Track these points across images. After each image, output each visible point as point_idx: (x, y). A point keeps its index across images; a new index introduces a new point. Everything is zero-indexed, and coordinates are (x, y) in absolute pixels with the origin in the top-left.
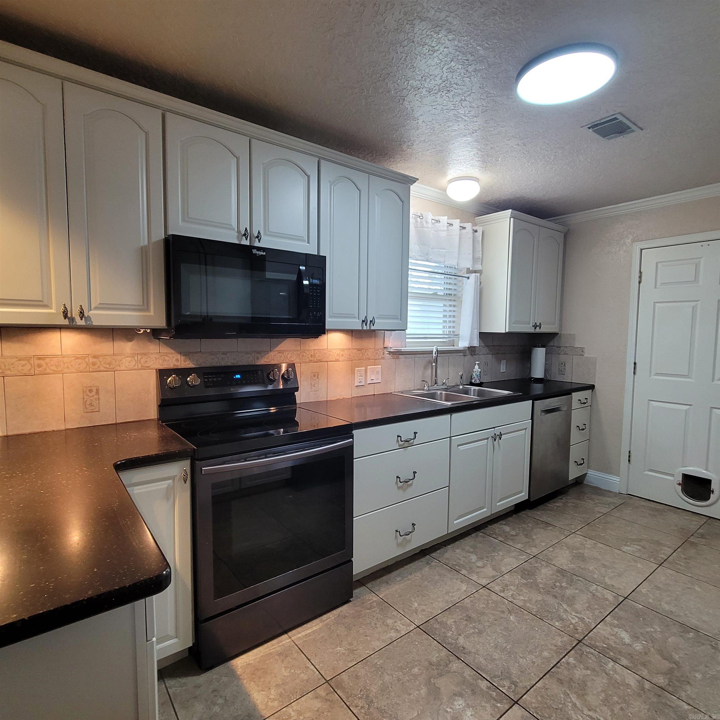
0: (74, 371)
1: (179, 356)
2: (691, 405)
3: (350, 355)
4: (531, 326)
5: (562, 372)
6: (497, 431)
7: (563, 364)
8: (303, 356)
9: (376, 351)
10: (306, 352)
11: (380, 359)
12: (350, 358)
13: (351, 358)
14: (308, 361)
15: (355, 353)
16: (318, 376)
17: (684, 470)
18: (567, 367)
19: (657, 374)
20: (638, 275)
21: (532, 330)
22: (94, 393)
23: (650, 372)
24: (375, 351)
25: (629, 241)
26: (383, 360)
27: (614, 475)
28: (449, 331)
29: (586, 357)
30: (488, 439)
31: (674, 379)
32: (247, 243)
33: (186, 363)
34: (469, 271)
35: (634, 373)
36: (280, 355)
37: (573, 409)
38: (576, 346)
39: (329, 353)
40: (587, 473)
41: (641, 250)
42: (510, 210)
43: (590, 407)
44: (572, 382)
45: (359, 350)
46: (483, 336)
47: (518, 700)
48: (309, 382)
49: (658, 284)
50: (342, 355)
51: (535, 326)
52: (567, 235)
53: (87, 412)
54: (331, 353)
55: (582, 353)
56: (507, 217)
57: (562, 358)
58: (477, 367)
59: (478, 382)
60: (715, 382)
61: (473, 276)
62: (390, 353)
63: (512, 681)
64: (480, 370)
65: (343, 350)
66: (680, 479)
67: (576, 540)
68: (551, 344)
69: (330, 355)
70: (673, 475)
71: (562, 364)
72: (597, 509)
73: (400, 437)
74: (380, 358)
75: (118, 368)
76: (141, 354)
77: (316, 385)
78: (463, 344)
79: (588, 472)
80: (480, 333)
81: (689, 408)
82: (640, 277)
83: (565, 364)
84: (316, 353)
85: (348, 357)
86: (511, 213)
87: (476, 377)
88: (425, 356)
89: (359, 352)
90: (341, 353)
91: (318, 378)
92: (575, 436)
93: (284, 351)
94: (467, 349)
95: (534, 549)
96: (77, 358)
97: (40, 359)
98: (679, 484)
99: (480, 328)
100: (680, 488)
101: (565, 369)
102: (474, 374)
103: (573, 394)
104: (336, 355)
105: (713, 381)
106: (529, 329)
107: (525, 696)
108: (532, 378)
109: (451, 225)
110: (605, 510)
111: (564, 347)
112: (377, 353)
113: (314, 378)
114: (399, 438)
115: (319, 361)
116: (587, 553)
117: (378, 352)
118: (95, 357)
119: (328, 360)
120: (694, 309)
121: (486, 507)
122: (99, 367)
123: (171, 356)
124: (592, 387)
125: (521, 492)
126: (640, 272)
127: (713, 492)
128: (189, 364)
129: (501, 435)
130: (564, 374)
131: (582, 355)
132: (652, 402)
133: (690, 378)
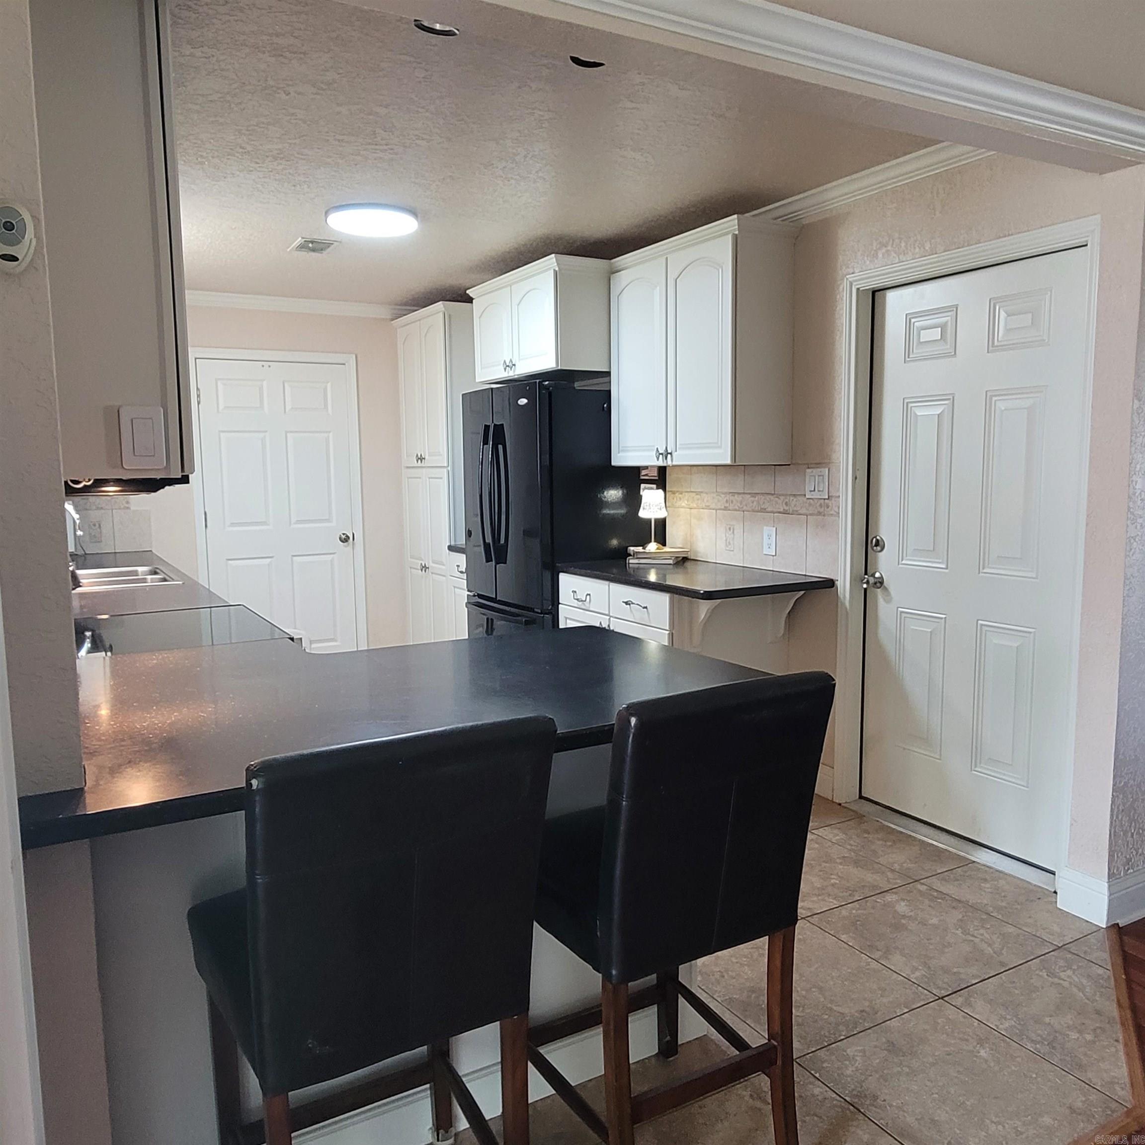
5: (98, 541)
7: (97, 525)
18: (106, 529)
23: (224, 522)
29: (133, 511)
35: (206, 526)
41: (196, 359)
44: (115, 553)
49: (222, 408)
55: (127, 505)
57: (94, 515)
71: (95, 525)
82: (199, 396)
83: (100, 525)
101: (101, 533)
126: (198, 389)
130: (101, 542)
131: (128, 508)
132: (230, 562)
133: (268, 525)
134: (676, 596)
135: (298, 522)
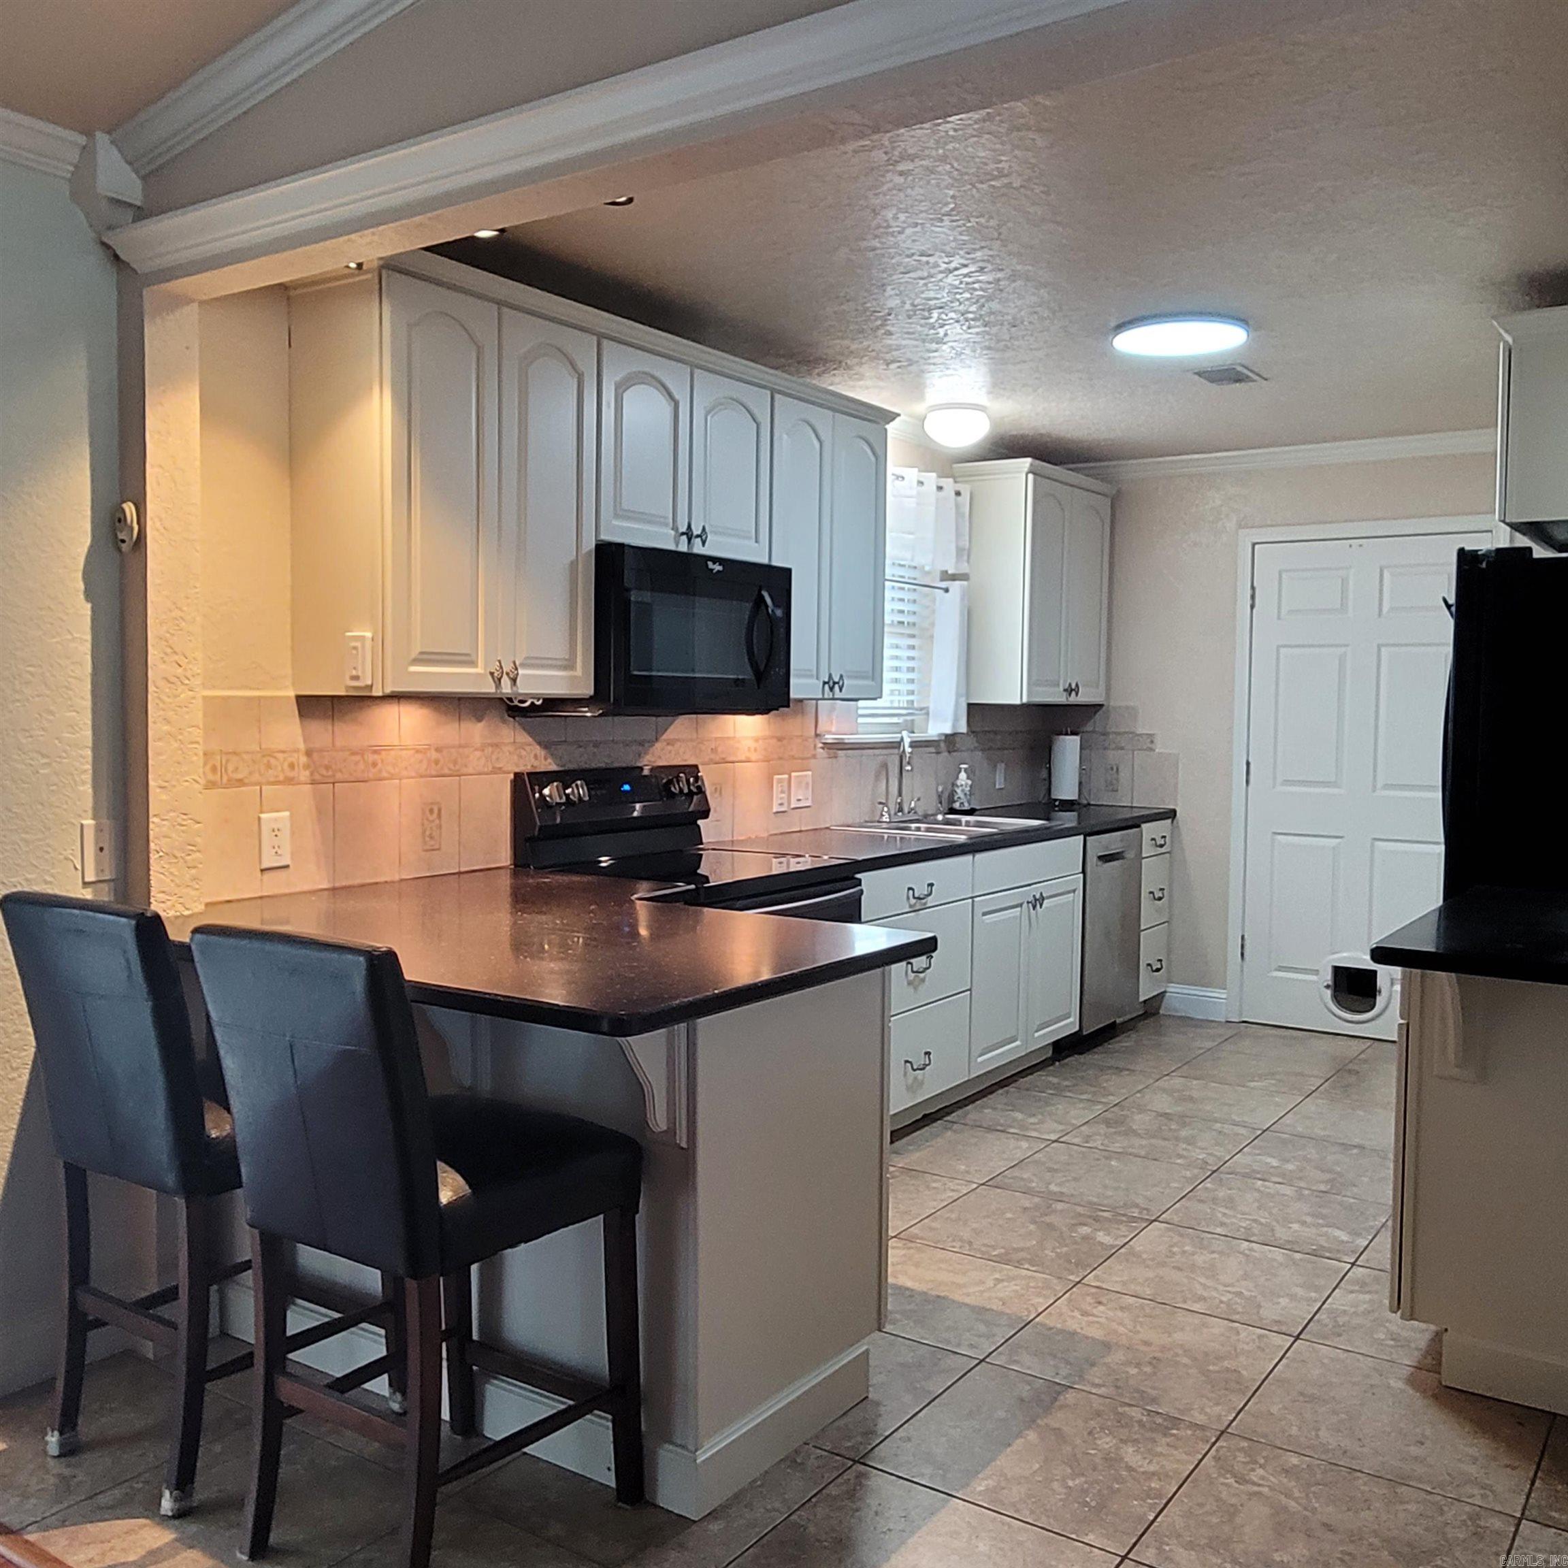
0: (413, 774)
1: (538, 750)
2: (1341, 837)
3: (766, 750)
4: (1061, 689)
5: (1112, 787)
6: (1035, 891)
7: (1115, 770)
8: (701, 751)
10: (704, 743)
11: (808, 758)
12: (767, 754)
13: (769, 756)
14: (707, 760)
15: (774, 746)
17: (1333, 960)
18: (1124, 774)
19: (1287, 782)
20: (1249, 592)
21: (1061, 699)
22: (435, 815)
23: (1275, 778)
25: (1231, 525)
26: (813, 761)
27: (1215, 988)
28: (908, 701)
29: (1159, 753)
30: (1021, 905)
31: (1312, 790)
32: (683, 547)
33: (547, 763)
34: (946, 576)
35: (1247, 782)
36: (669, 748)
37: (1144, 855)
38: (1140, 731)
39: (736, 745)
40: (1165, 992)
41: (1254, 545)
42: (1029, 460)
43: (1167, 855)
44: (1132, 807)
45: (779, 740)
46: (975, 711)
49: (1283, 612)
50: (756, 750)
51: (1069, 691)
52: (1116, 501)
53: (427, 851)
54: (739, 745)
55: (1150, 746)
56: (1021, 472)
57: (1113, 756)
58: (963, 775)
59: (966, 807)
60: (1378, 793)
61: (955, 586)
62: (826, 745)
63: (1142, 1208)
64: (969, 782)
65: (757, 740)
66: (1328, 977)
67: (1177, 1082)
68: (1089, 727)
69: (738, 749)
70: (1316, 972)
71: (1112, 769)
72: (1198, 1044)
73: (913, 889)
74: (809, 755)
75: (464, 770)
76: (492, 745)
77: (718, 809)
78: (938, 727)
79: (1168, 990)
80: (969, 705)
81: (1339, 844)
82: (1253, 597)
83: (1117, 769)
84: (719, 745)
85: (764, 754)
86: (1031, 465)
87: (962, 796)
88: (877, 752)
89: (780, 743)
90: (754, 745)
91: (721, 794)
92: (1148, 913)
93: (678, 740)
94: (943, 738)
95: (1111, 1098)
96: (418, 751)
97: (375, 752)
98: (1328, 987)
99: (968, 695)
100: (1329, 992)
101: (1117, 780)
102: (959, 791)
103: (1144, 826)
104: (746, 748)
105: (1374, 791)
106: (1057, 697)
107: (1163, 1216)
108: (1056, 800)
109: (921, 483)
110: (1209, 1044)
111: (1115, 733)
112: (805, 746)
113: (716, 796)
114: (911, 892)
115: (723, 762)
116: (1195, 1094)
118: (438, 750)
119: (734, 760)
120: (1342, 660)
121: (1020, 1038)
122: (442, 768)
123: (528, 748)
124: (1171, 814)
125: (1067, 1016)
126: (1253, 588)
127: (1380, 992)
128: (550, 764)
129: (1043, 899)
130: (1117, 791)
131: (1152, 750)
132: (1279, 837)
133: (1339, 787)
134: (1417, 972)
135: (1387, 787)
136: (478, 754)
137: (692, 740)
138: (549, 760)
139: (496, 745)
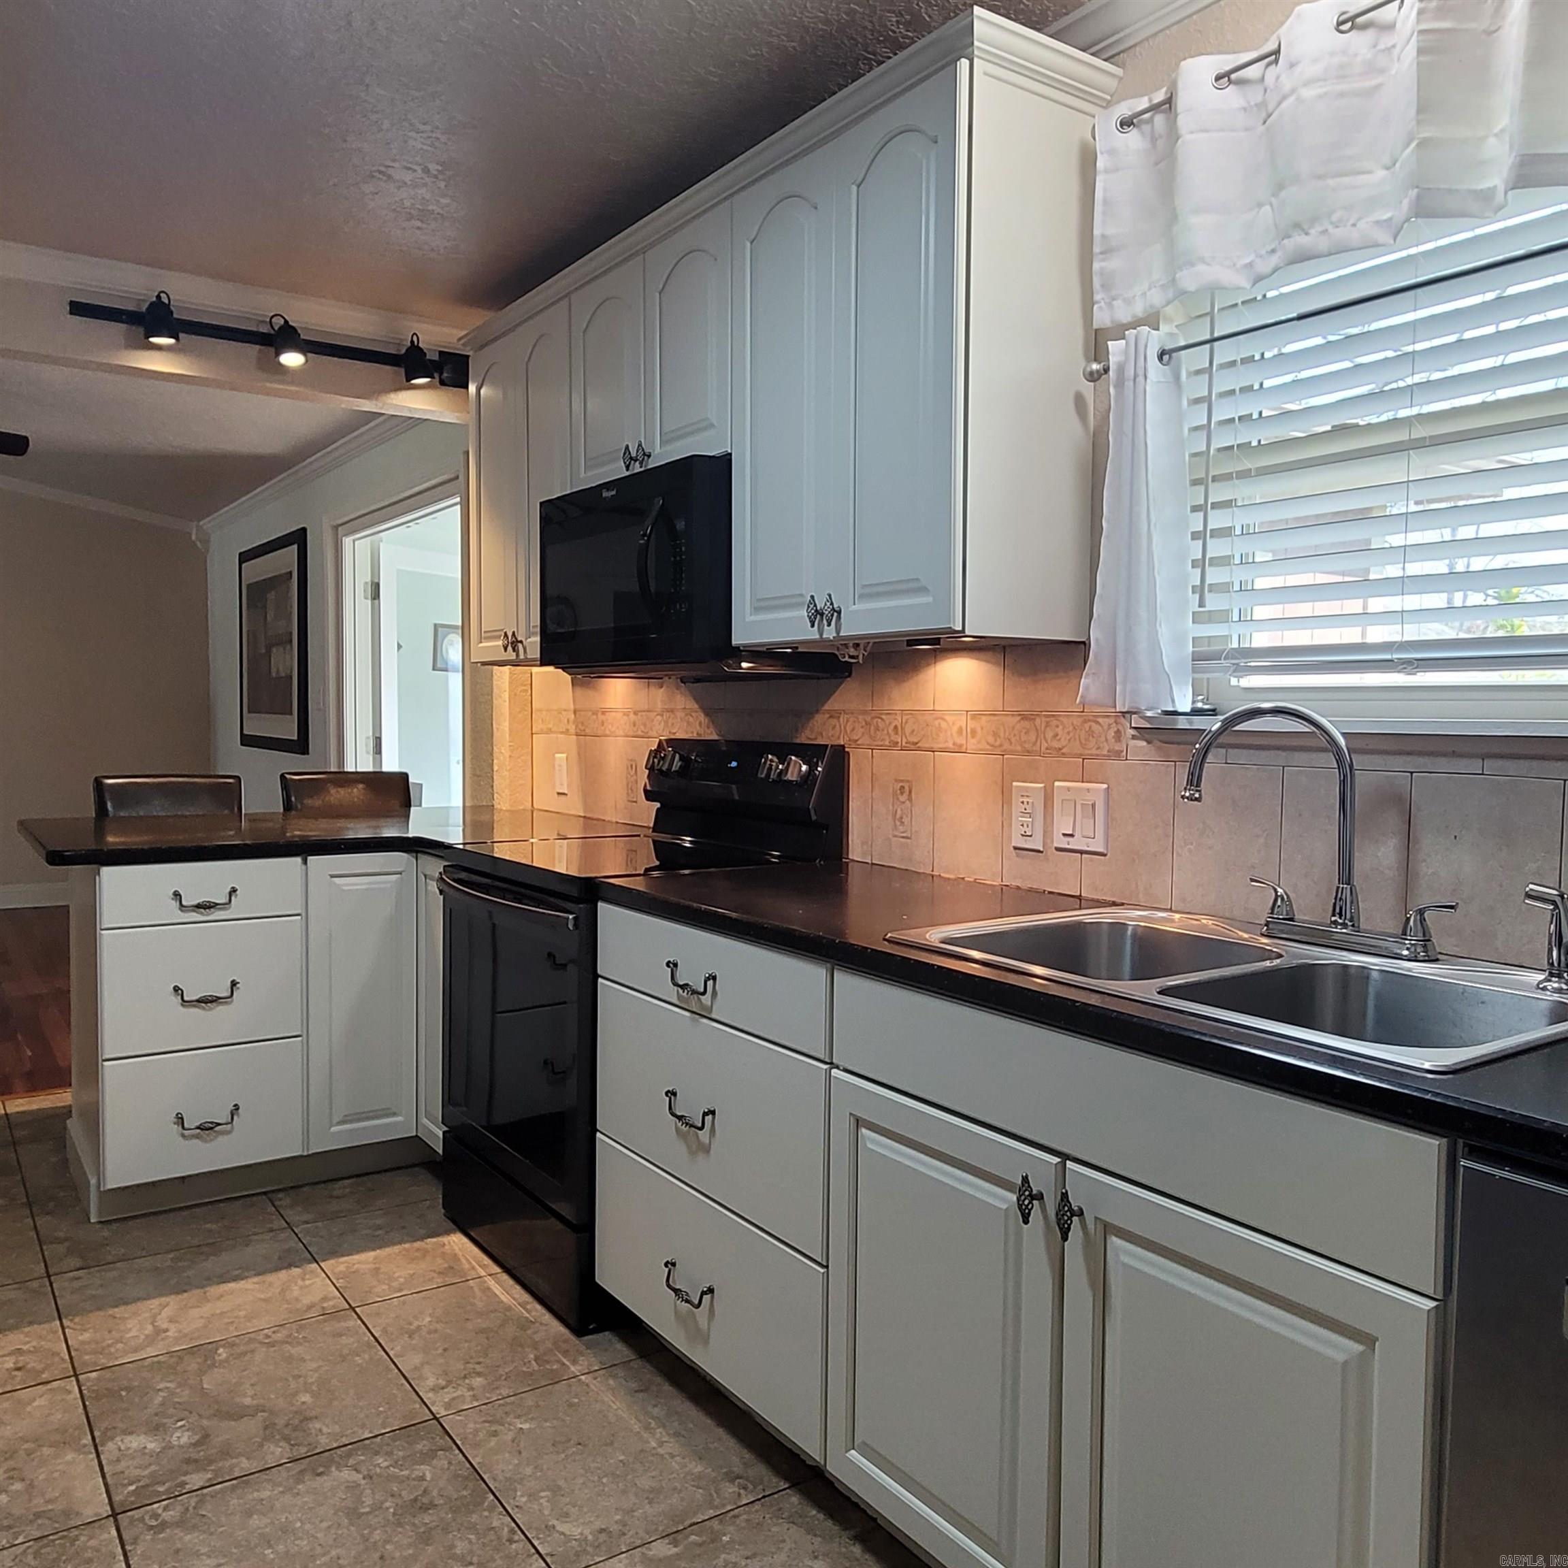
0: (622, 733)
1: (702, 717)
3: (995, 735)
8: (877, 729)
9: (1087, 726)
10: (883, 717)
11: (1108, 757)
12: (998, 743)
13: (1001, 745)
14: (887, 743)
15: (1013, 728)
16: (910, 792)
22: (633, 771)
24: (1085, 721)
26: (1114, 763)
36: (833, 722)
39: (937, 723)
45: (1024, 718)
47: (116, 1521)
48: (891, 807)
50: (974, 732)
53: (629, 801)
54: (944, 725)
62: (1144, 733)
63: (168, 1527)
65: (976, 716)
69: (939, 728)
74: (1105, 752)
75: (651, 733)
76: (669, 711)
77: (906, 820)
84: (906, 722)
85: (991, 739)
89: (1026, 724)
90: (971, 724)
91: (910, 799)
97: (603, 713)
104: (955, 729)
107: (114, 1532)
112: (1091, 733)
113: (902, 798)
115: (913, 747)
117: (1095, 727)
118: (635, 713)
119: (936, 746)
122: (637, 730)
123: (694, 714)
136: (659, 718)
137: (865, 712)
138: (712, 729)
139: (672, 711)
